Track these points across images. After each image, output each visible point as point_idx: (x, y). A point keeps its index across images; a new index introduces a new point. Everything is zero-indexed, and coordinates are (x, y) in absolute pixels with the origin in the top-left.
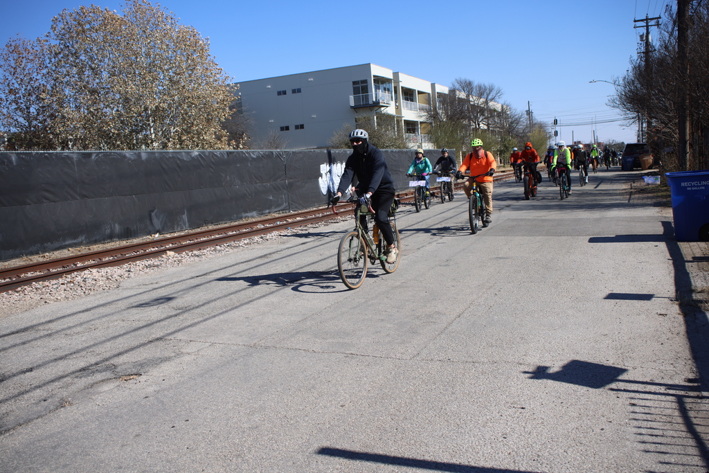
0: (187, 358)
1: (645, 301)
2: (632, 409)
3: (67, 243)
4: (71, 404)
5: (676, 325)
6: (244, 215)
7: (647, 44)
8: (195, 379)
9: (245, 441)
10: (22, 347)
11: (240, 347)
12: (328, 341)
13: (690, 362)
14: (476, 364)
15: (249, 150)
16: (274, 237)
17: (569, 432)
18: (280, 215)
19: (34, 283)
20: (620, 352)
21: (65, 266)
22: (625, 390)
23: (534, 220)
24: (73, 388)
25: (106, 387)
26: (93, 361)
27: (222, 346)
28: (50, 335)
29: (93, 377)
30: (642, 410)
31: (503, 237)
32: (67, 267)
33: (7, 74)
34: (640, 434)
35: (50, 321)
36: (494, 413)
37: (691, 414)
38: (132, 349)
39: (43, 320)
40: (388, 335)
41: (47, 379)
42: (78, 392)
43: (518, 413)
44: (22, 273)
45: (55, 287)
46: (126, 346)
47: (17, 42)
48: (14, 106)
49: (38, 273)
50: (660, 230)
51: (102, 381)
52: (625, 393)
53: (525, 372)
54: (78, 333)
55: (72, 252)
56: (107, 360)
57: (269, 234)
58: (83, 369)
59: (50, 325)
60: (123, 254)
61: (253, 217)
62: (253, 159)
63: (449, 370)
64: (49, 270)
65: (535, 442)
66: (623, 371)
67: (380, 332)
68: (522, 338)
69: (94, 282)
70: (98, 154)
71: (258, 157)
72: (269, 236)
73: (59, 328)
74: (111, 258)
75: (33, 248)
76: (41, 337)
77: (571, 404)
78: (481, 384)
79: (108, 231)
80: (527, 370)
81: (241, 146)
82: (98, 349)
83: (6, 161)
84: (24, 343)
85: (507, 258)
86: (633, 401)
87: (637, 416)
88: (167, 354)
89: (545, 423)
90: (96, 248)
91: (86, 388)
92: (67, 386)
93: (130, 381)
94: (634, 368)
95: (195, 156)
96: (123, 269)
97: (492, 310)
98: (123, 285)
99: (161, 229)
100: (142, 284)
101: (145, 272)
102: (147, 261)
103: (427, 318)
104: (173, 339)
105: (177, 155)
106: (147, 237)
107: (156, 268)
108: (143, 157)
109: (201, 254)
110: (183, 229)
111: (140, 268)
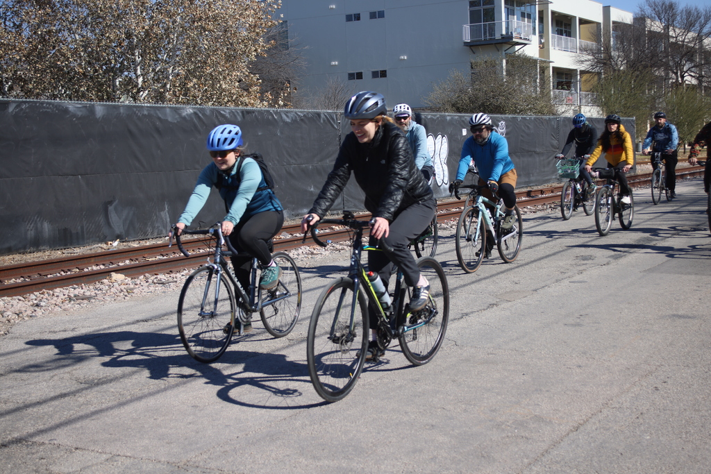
15: (279, 110)
62: (286, 123)
71: (294, 121)
79: (31, 234)
95: (187, 115)
96: (29, 301)
97: (641, 421)
98: (16, 330)
99: (124, 233)
100: (47, 330)
101: (63, 308)
102: (75, 289)
103: (515, 428)
104: (47, 442)
105: (158, 112)
106: (100, 245)
107: (85, 301)
108: (97, 113)
109: (171, 279)
110: (162, 236)
111: (59, 300)
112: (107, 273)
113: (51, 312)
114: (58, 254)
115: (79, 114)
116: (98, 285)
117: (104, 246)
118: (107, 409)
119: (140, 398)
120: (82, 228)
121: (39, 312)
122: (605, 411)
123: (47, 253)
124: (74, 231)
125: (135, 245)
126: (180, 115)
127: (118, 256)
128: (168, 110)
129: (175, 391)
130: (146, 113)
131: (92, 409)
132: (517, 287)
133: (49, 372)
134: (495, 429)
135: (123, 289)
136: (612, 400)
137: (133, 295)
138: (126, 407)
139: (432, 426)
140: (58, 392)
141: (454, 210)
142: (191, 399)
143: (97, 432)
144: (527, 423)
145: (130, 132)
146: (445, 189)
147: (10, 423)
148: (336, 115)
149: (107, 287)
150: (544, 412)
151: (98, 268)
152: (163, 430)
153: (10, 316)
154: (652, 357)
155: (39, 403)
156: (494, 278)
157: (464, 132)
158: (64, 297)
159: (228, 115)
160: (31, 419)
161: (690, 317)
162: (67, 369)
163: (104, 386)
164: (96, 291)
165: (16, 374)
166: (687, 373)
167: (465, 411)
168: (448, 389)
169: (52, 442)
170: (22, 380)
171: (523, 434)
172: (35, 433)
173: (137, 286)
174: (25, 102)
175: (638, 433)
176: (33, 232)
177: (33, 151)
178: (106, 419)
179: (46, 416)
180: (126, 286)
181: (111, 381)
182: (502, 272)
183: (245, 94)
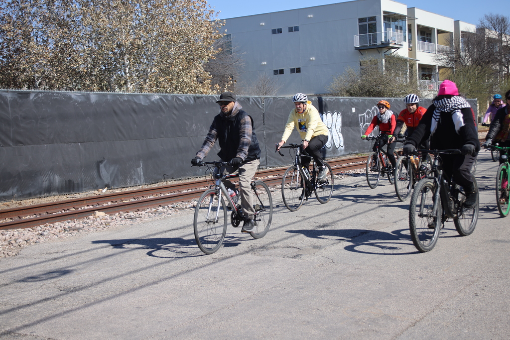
60: (50, 211)
70: (37, 94)
95: (155, 100)
96: (36, 232)
97: (463, 319)
98: (23, 252)
99: (110, 183)
100: (45, 252)
101: (59, 236)
102: (69, 223)
103: (369, 324)
104: (29, 334)
105: (134, 98)
106: (93, 191)
107: (76, 231)
108: (92, 100)
109: (138, 216)
110: (137, 185)
111: (58, 231)
112: (92, 211)
113: (50, 239)
114: (64, 198)
115: (80, 100)
116: (86, 220)
117: (96, 192)
118: (76, 309)
119: (100, 301)
120: (81, 179)
121: (42, 239)
122: (436, 311)
123: (56, 197)
124: (75, 182)
125: (118, 191)
126: (150, 100)
127: (103, 199)
128: (141, 97)
129: (126, 296)
130: (126, 99)
131: (65, 309)
132: (382, 220)
133: (40, 282)
134: (353, 325)
135: (103, 222)
136: (443, 303)
137: (110, 227)
138: (89, 308)
139: (308, 322)
140: (44, 297)
141: (345, 165)
142: (136, 302)
143: (65, 327)
144: (378, 320)
145: (115, 112)
146: (341, 151)
147: (6, 319)
148: (261, 99)
149: (92, 221)
150: (392, 312)
151: (89, 207)
152: (113, 325)
153: (21, 242)
154: (475, 271)
155: (28, 305)
156: (367, 214)
157: (354, 110)
158: (60, 229)
159: (184, 100)
160: (20, 317)
161: (506, 242)
162: (53, 280)
163: (77, 293)
164: (84, 224)
165: (17, 284)
166: (500, 283)
167: (333, 311)
168: (323, 295)
169: (32, 334)
170: (20, 288)
171: (374, 329)
172: (22, 327)
173: (113, 221)
174: (41, 92)
175: (459, 328)
176: (47, 183)
177: (48, 126)
178: (74, 317)
179: (32, 315)
180: (105, 221)
181: (82, 289)
182: (372, 209)
183: (201, 85)
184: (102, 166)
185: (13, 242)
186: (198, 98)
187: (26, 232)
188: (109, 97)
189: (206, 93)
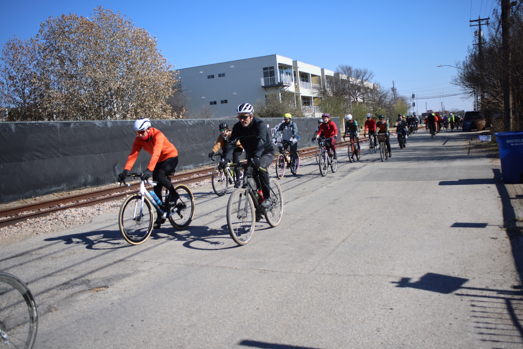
0: (142, 275)
1: (481, 228)
2: (472, 309)
3: (53, 189)
4: (56, 309)
5: (504, 246)
6: (183, 167)
7: (480, 38)
8: (148, 290)
9: (186, 336)
10: (19, 267)
11: (181, 266)
12: (246, 260)
13: (515, 273)
14: (357, 277)
15: (187, 120)
16: (206, 184)
17: (425, 326)
18: (210, 167)
19: (28, 219)
20: (463, 266)
21: (51, 206)
22: (467, 295)
23: (398, 169)
24: (58, 298)
25: (82, 297)
26: (73, 277)
27: (168, 265)
28: (40, 258)
29: (73, 289)
30: (480, 309)
31: (376, 182)
32: (53, 207)
33: (8, 65)
34: (479, 327)
35: (41, 248)
36: (370, 313)
37: (517, 312)
38: (102, 268)
39: (35, 247)
40: (291, 256)
41: (38, 292)
42: (62, 300)
43: (388, 313)
44: (19, 212)
45: (43, 222)
46: (97, 266)
47: (15, 41)
48: (13, 88)
49: (31, 212)
50: (491, 175)
51: (80, 292)
52: (467, 297)
53: (393, 282)
54: (61, 257)
55: (57, 196)
56: (83, 276)
57: (202, 182)
58: (66, 284)
59: (41, 251)
60: (94, 197)
61: (190, 169)
62: (190, 126)
63: (337, 281)
64: (39, 210)
65: (401, 334)
66: (465, 280)
67: (285, 253)
68: (390, 257)
69: (73, 218)
70: (75, 123)
71: (194, 125)
72: (202, 183)
73: (47, 253)
74: (85, 200)
75: (28, 194)
76: (34, 260)
77: (427, 306)
78: (360, 291)
79: (83, 180)
80: (394, 280)
81: (181, 117)
82: (76, 269)
83: (7, 129)
84: (21, 264)
85: (379, 197)
86: (473, 303)
87: (476, 314)
88: (127, 272)
89: (408, 320)
90: (74, 193)
91: (68, 297)
92: (53, 296)
93: (100, 292)
94: (474, 278)
96: (95, 208)
97: (367, 236)
101: (110, 210)
102: (113, 202)
103: (320, 243)
104: (132, 260)
106: (112, 184)
108: (109, 126)
113: (106, 212)
114: (95, 189)
115: (101, 126)
117: (114, 185)
120: (104, 177)
121: (101, 212)
123: (90, 189)
124: (101, 179)
130: (129, 124)
132: (305, 190)
134: (312, 244)
136: (355, 230)
139: (287, 244)
143: (151, 256)
144: (324, 240)
148: (212, 121)
150: (330, 236)
153: (90, 215)
154: (366, 213)
157: (268, 126)
158: (109, 206)
166: (381, 218)
167: (298, 238)
169: (135, 260)
171: (323, 245)
174: (77, 122)
175: (367, 241)
183: (164, 113)
184: (116, 167)
185: (85, 215)
186: (173, 121)
187: (89, 209)
188: (119, 124)
189: (168, 118)
